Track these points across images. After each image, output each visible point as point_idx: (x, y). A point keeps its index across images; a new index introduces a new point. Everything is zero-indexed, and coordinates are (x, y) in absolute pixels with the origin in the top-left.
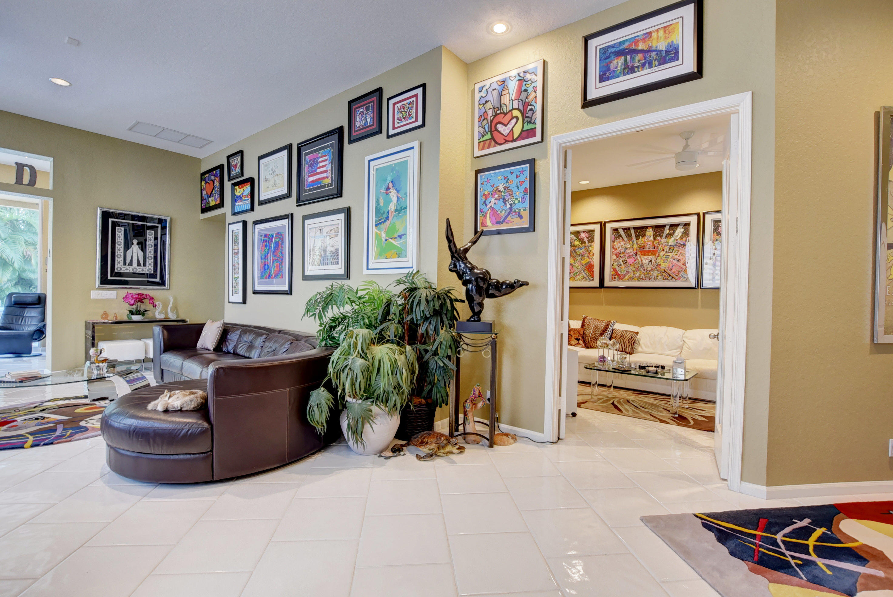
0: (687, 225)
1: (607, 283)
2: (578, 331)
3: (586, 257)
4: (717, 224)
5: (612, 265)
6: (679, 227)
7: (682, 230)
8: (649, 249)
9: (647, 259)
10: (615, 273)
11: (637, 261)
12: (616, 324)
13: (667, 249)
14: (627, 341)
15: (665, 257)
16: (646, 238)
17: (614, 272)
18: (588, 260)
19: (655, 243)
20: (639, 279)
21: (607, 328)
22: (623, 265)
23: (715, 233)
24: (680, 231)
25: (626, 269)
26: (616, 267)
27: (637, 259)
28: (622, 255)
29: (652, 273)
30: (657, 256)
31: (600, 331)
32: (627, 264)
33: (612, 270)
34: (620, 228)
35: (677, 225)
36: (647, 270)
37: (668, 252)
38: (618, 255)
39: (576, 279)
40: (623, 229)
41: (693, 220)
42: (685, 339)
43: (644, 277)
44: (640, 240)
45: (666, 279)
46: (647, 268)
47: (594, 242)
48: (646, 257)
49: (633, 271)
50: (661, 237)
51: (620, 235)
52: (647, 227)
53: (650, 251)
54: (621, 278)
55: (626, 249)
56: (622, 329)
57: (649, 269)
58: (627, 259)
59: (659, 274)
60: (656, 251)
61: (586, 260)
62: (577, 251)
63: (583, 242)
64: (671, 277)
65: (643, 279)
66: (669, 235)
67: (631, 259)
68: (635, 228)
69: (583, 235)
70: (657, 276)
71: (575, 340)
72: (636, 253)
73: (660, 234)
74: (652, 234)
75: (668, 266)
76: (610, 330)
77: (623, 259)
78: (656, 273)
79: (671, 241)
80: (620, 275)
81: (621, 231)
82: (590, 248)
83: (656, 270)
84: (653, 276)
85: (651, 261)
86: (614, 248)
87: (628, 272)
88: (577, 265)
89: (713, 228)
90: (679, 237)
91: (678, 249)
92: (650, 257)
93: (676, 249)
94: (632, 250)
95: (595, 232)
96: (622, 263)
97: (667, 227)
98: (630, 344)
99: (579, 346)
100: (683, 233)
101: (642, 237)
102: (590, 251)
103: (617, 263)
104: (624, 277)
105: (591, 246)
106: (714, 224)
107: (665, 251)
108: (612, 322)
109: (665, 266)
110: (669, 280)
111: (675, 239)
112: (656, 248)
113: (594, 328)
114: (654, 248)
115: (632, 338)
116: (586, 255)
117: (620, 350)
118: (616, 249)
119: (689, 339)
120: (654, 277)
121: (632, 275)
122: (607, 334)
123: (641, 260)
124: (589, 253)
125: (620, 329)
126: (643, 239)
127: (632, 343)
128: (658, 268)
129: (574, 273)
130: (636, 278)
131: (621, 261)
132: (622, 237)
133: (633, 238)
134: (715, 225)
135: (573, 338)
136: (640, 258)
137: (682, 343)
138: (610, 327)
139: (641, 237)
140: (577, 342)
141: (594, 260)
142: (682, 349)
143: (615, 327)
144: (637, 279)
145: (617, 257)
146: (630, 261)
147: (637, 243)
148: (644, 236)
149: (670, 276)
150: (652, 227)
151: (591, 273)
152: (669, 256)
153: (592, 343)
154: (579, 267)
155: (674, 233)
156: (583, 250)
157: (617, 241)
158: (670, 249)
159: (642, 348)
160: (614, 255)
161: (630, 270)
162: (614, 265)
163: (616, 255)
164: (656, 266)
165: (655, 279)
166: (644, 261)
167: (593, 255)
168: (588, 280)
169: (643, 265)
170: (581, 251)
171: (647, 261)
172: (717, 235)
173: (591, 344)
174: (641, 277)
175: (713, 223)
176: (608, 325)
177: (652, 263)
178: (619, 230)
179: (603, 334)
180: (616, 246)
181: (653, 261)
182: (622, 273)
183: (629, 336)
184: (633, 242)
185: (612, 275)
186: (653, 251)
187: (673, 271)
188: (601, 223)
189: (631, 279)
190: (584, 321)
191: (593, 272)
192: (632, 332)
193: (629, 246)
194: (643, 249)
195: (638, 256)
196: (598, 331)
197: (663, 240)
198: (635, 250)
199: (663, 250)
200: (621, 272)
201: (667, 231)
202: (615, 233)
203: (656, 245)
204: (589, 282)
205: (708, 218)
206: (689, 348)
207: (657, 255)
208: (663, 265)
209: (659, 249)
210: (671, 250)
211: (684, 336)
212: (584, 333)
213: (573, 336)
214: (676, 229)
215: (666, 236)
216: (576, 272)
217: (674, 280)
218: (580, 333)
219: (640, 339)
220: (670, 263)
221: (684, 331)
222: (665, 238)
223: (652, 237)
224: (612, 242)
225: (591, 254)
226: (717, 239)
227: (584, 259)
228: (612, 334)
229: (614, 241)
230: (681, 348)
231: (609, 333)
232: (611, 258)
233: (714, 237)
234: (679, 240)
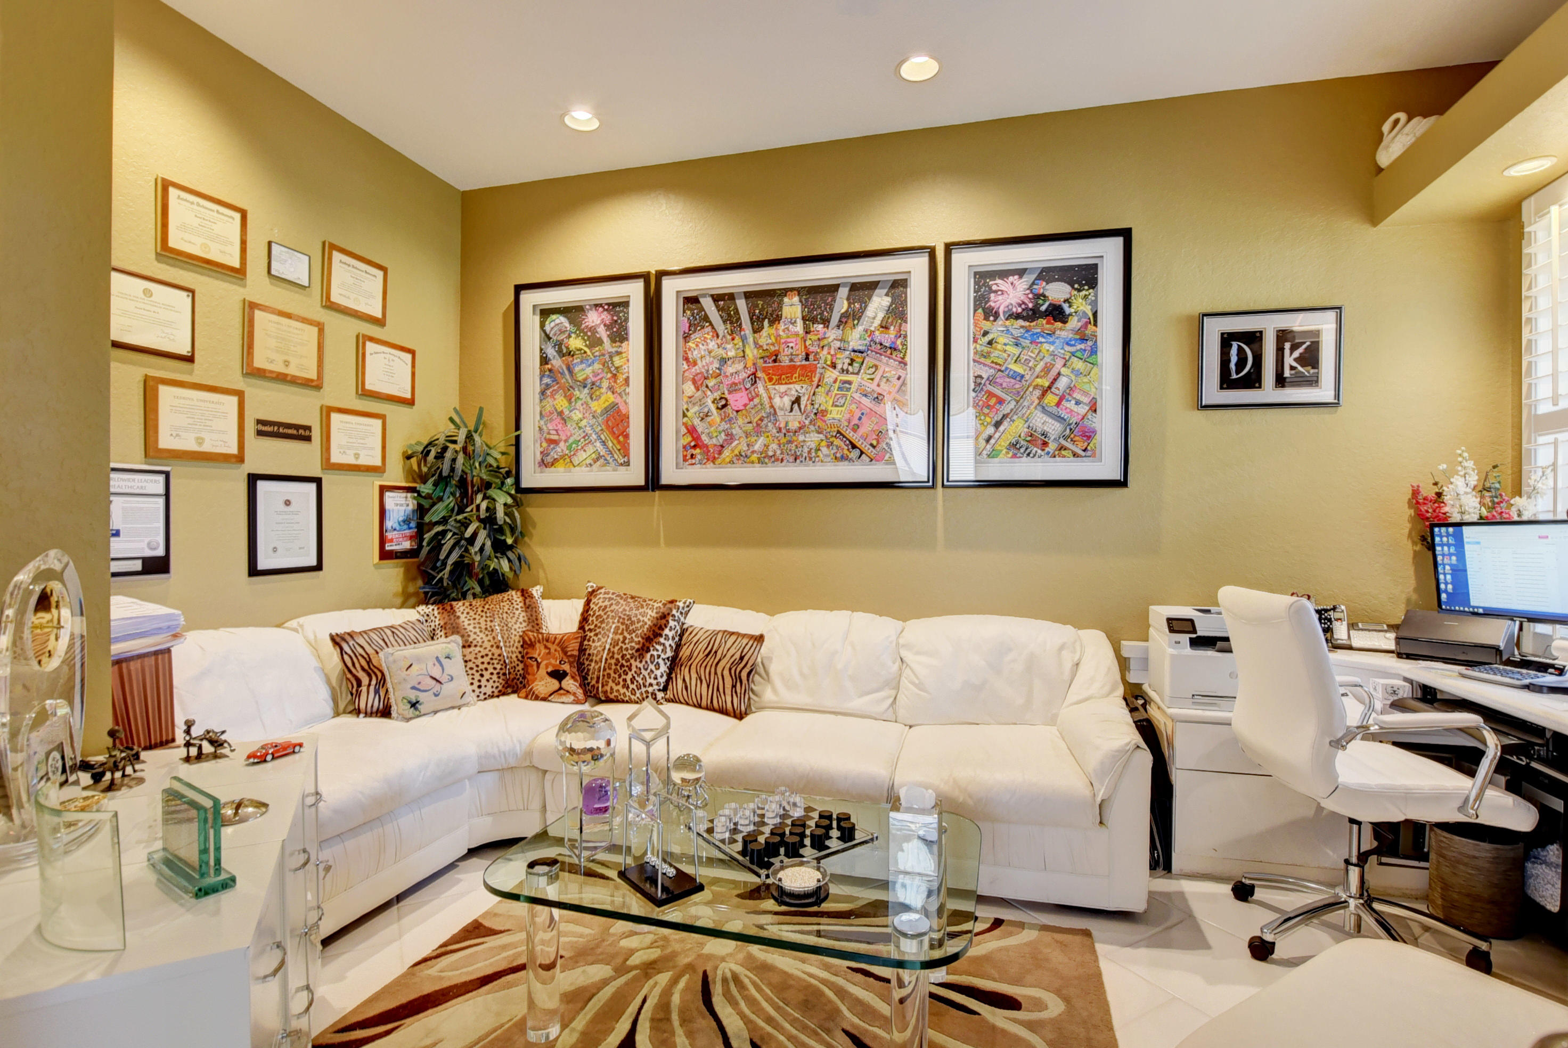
0: (898, 285)
1: (670, 473)
2: (562, 643)
3: (603, 390)
4: (985, 284)
5: (685, 415)
6: (877, 291)
7: (887, 301)
8: (791, 360)
9: (785, 393)
10: (694, 439)
11: (756, 401)
12: (696, 608)
13: (843, 360)
14: (726, 673)
15: (840, 389)
16: (782, 326)
17: (689, 438)
18: (611, 398)
19: (808, 342)
20: (765, 458)
21: (661, 629)
22: (715, 415)
23: (980, 310)
24: (879, 303)
25: (724, 426)
26: (696, 422)
27: (757, 395)
28: (711, 383)
29: (801, 438)
30: (815, 383)
31: (635, 641)
32: (728, 410)
33: (684, 430)
34: (704, 296)
35: (871, 286)
36: (788, 431)
37: (847, 371)
38: (699, 382)
39: (576, 462)
40: (712, 296)
41: (917, 267)
42: (904, 653)
43: (779, 452)
44: (764, 333)
45: (844, 458)
46: (787, 423)
47: (627, 339)
48: (783, 388)
49: (747, 435)
50: (826, 322)
51: (706, 315)
52: (785, 292)
53: (793, 369)
54: (712, 456)
55: (724, 361)
56: (712, 627)
57: (794, 425)
58: (727, 395)
59: (824, 443)
60: (813, 370)
61: (603, 398)
62: (577, 369)
63: (594, 342)
64: (857, 452)
65: (775, 459)
66: (848, 317)
67: (737, 396)
68: (749, 295)
69: (594, 318)
70: (818, 450)
71: (549, 679)
72: (754, 374)
73: (822, 314)
74: (799, 315)
75: (847, 416)
76: (671, 634)
77: (717, 395)
78: (812, 439)
79: (855, 337)
80: (707, 446)
81: (708, 304)
82: (617, 361)
83: (812, 428)
84: (806, 450)
85: (797, 401)
86: (687, 359)
87: (730, 437)
88: (577, 415)
89: (972, 295)
90: (877, 322)
91: (877, 363)
92: (796, 389)
93: (869, 361)
94: (740, 366)
95: (631, 308)
96: (713, 408)
97: (843, 292)
98: (737, 679)
99: (564, 699)
100: (889, 311)
101: (772, 323)
102: (617, 368)
103: (696, 408)
104: (720, 453)
105: (619, 353)
106: (975, 283)
107: (839, 366)
108: (681, 604)
109: (839, 416)
110: (851, 460)
111: (866, 331)
112: (811, 357)
113: (617, 628)
114: (807, 359)
115: (742, 658)
116: (605, 384)
117: (704, 704)
118: (695, 364)
119: (918, 653)
120: (809, 452)
121: (740, 445)
122: (660, 648)
123: (770, 398)
124: (615, 376)
125: (707, 628)
126: (772, 331)
127: (744, 675)
128: (819, 423)
129: (571, 441)
130: (754, 457)
131: (709, 401)
132: (711, 324)
133: (744, 326)
134: (980, 288)
135: (542, 672)
136: (767, 390)
137: (895, 667)
138: (672, 623)
139: (766, 322)
140: (555, 684)
141: (630, 400)
142: (897, 688)
143: (690, 621)
144: (760, 461)
145: (698, 389)
146: (737, 400)
147: (756, 343)
148: (776, 319)
149: (854, 447)
150: (799, 291)
151: (619, 442)
152: (850, 383)
153: (611, 684)
154: (584, 423)
155: (863, 311)
156: (597, 366)
157: (696, 337)
158: (852, 360)
159: (775, 691)
160: (690, 383)
161: (736, 431)
162: (689, 414)
163: (694, 382)
164: (812, 416)
165: (812, 457)
166: (777, 401)
167: (627, 380)
168: (613, 464)
169: (775, 413)
170: (589, 371)
171: (787, 401)
172: (987, 319)
173: (608, 688)
174: (771, 453)
175: (972, 280)
176: (664, 617)
177: (803, 407)
178: (701, 300)
179: (648, 650)
180: (695, 354)
181: (804, 401)
182: (714, 441)
183: (732, 651)
184: (744, 339)
185: (684, 447)
186: (803, 367)
187: (862, 431)
188: (645, 277)
189: (742, 458)
190: (588, 602)
191: (627, 437)
192: (744, 636)
193: (731, 354)
194: (775, 361)
195: (760, 385)
196: (632, 640)
197: (832, 334)
198: (750, 364)
199: (834, 366)
200: (711, 438)
201: (841, 304)
202: (691, 310)
203: (812, 349)
204: (615, 470)
205: (963, 261)
206: (920, 686)
207: (816, 380)
208: (835, 414)
209: (822, 361)
210: (856, 365)
211: (901, 641)
212: (582, 650)
213: (542, 665)
214: (870, 298)
215: (840, 321)
216: (576, 437)
217: (868, 460)
218: (565, 653)
219: (770, 659)
220: (854, 406)
221: (897, 624)
222: (838, 326)
223: (800, 323)
224: (681, 340)
225: (621, 378)
226: (986, 328)
227: (599, 397)
228: (679, 646)
229: (686, 337)
230: (895, 684)
231: (667, 644)
232: (679, 392)
233: (976, 325)
234: (877, 333)
